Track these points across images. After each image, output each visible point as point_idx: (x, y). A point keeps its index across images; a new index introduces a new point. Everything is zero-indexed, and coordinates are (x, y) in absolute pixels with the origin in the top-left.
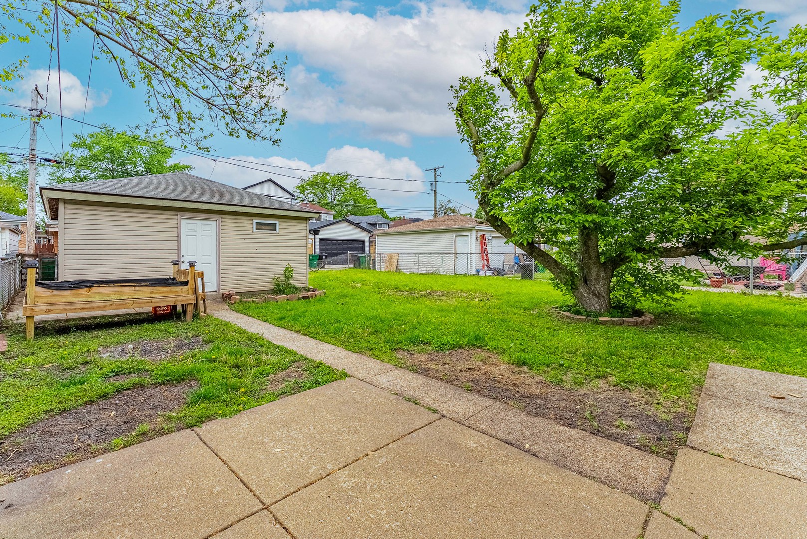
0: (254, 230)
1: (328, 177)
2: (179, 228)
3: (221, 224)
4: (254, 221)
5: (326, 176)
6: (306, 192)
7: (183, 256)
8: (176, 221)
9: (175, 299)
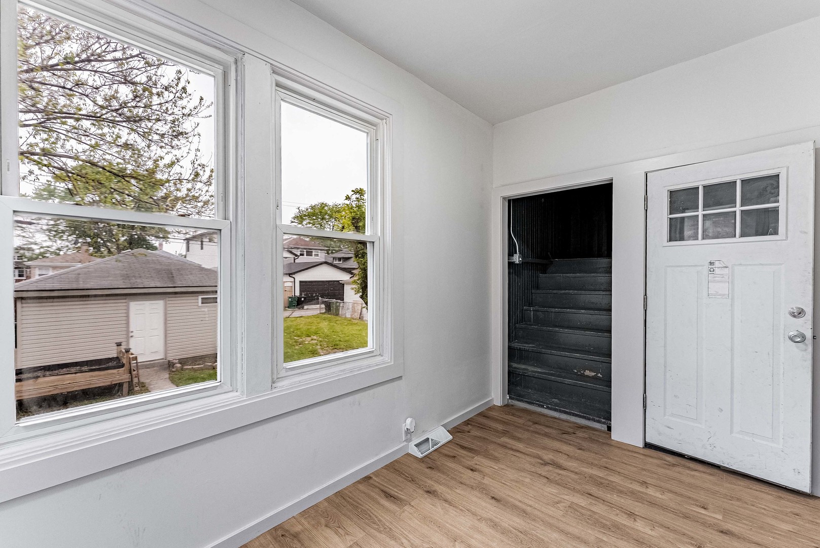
0: (200, 304)
1: (326, 208)
2: (128, 309)
3: (168, 302)
4: (200, 297)
5: (324, 207)
6: (304, 223)
7: (132, 332)
8: (124, 304)
9: (111, 380)
